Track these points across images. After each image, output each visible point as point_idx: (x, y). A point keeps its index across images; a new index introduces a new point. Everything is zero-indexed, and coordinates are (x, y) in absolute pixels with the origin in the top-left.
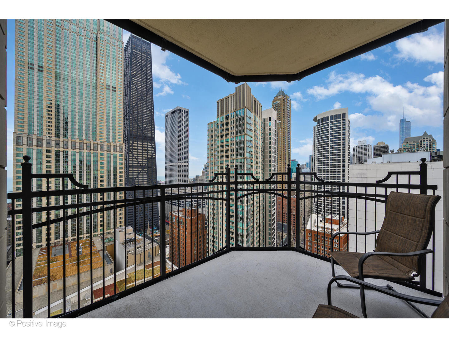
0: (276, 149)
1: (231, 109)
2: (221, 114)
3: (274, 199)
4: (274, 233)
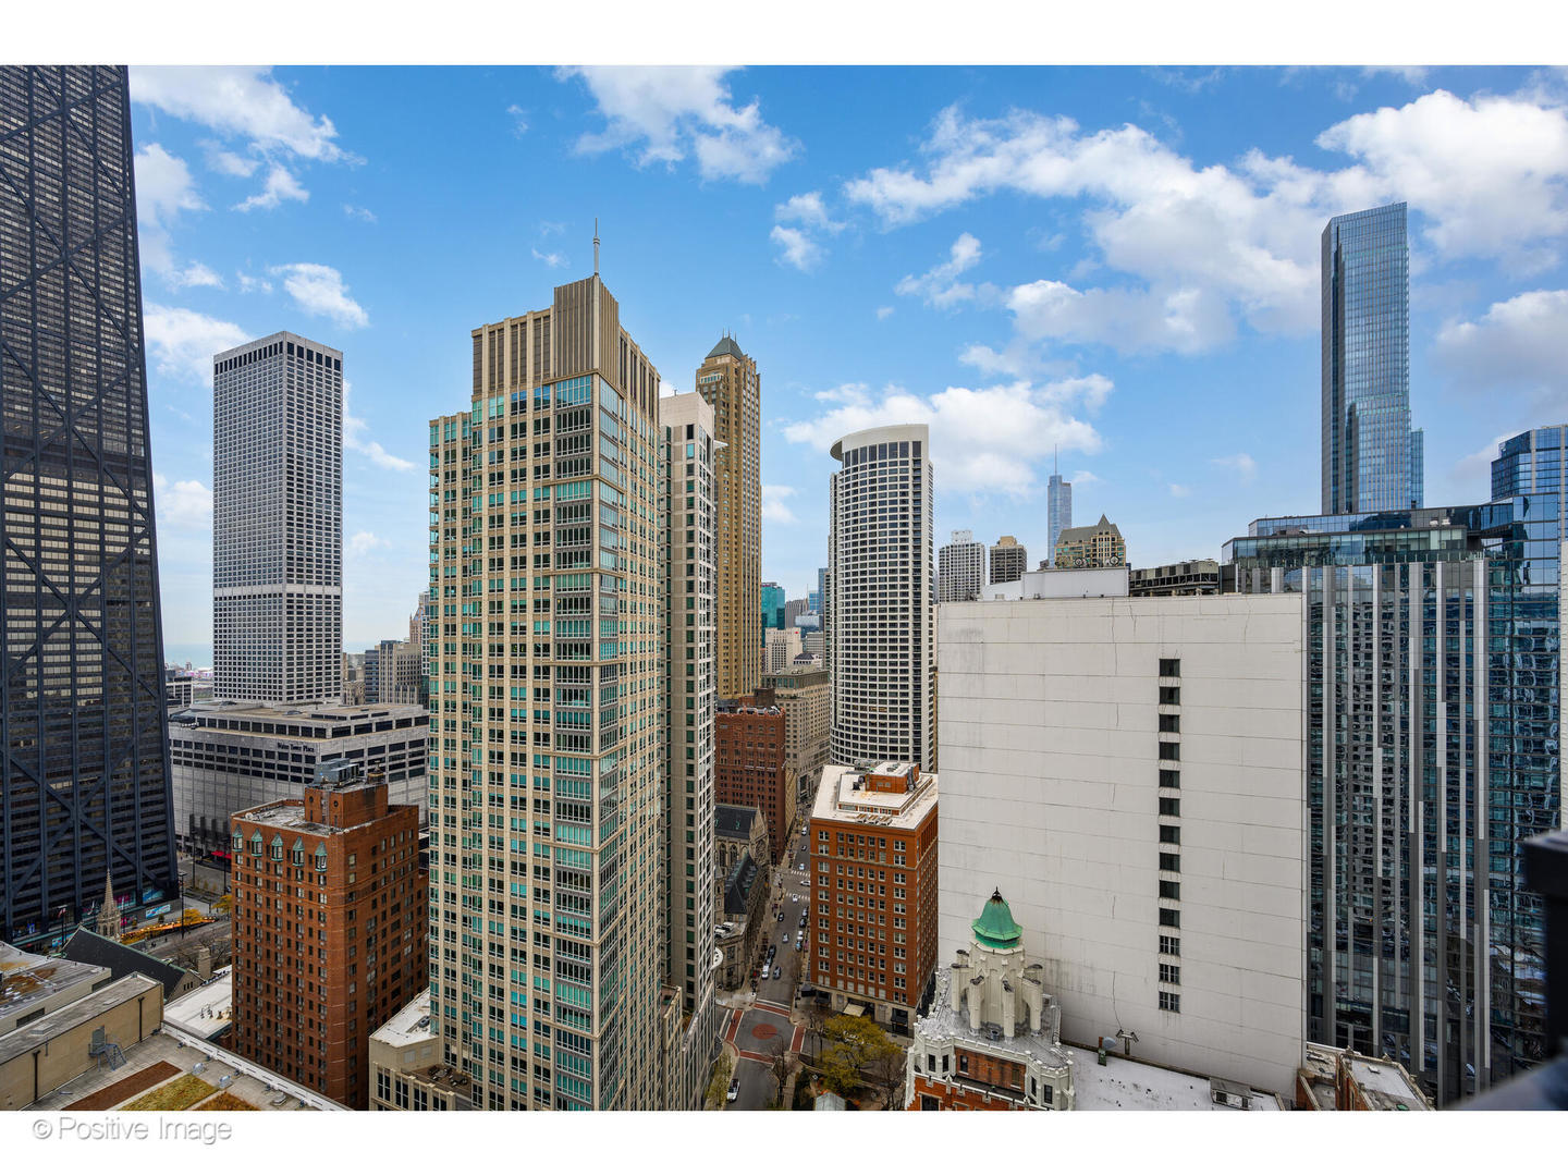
0: (712, 545)
1: (537, 372)
2: (492, 388)
3: (704, 724)
4: (706, 846)
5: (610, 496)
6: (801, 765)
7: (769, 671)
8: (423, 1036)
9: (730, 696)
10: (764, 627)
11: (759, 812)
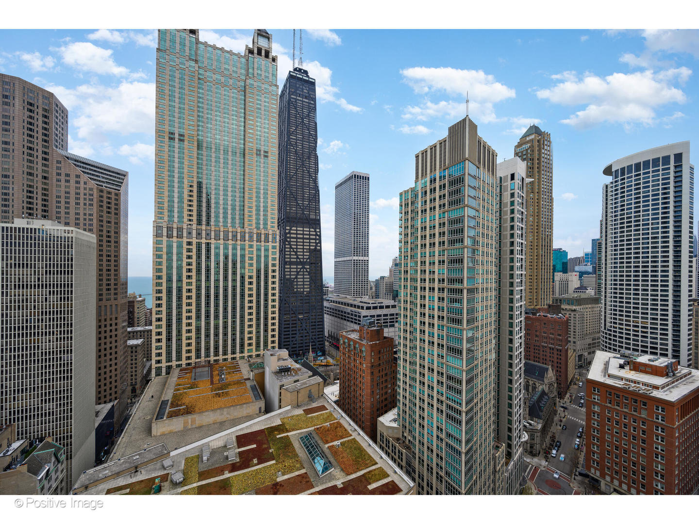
0: (524, 231)
1: (440, 165)
3: (519, 319)
4: (519, 380)
5: (472, 213)
6: (578, 348)
7: (557, 296)
8: (395, 425)
9: (532, 307)
10: (553, 273)
11: (550, 369)
